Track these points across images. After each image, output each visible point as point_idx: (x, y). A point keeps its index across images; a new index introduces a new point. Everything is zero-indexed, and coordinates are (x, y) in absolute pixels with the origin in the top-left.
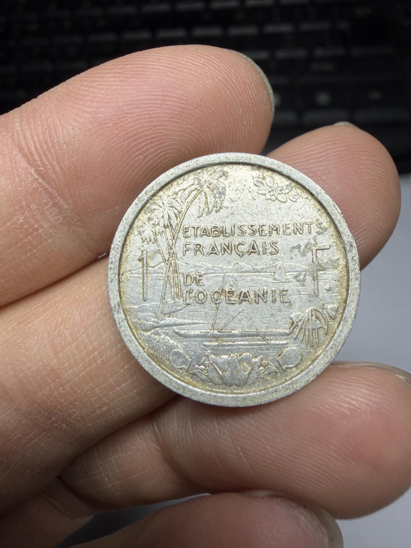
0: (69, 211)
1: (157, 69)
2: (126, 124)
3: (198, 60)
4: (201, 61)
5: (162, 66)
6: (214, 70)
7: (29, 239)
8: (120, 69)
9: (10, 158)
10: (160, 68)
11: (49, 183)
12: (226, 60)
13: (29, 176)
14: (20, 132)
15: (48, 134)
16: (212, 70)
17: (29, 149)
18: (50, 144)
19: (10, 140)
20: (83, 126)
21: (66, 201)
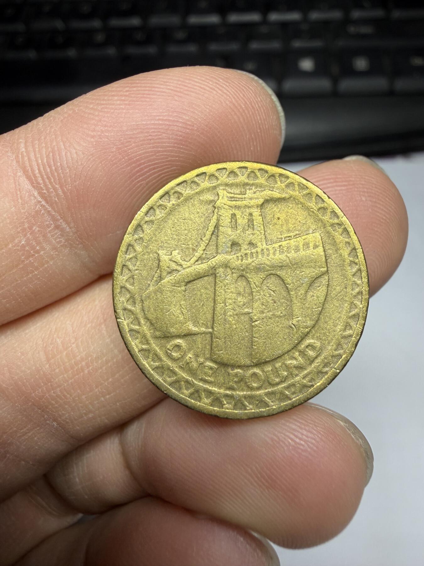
0: (71, 234)
1: (164, 92)
2: (129, 149)
3: (206, 84)
4: (209, 85)
5: (169, 89)
6: (222, 94)
7: (30, 261)
8: (127, 91)
9: (14, 180)
10: (167, 91)
11: (51, 205)
12: (235, 83)
13: (32, 198)
14: (25, 153)
15: (52, 157)
16: (220, 94)
17: (33, 171)
18: (54, 168)
19: (15, 162)
20: (86, 150)
21: (68, 223)
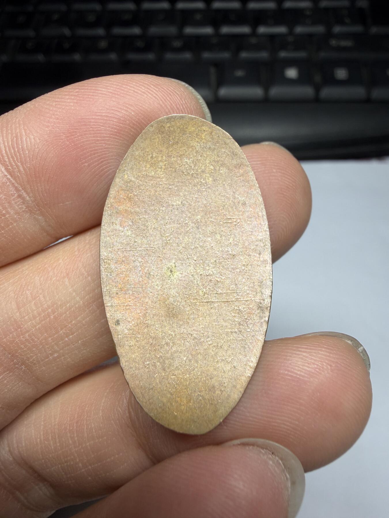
21: (28, 194)
